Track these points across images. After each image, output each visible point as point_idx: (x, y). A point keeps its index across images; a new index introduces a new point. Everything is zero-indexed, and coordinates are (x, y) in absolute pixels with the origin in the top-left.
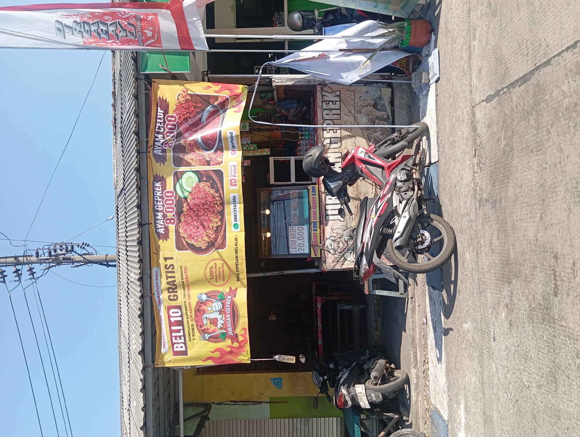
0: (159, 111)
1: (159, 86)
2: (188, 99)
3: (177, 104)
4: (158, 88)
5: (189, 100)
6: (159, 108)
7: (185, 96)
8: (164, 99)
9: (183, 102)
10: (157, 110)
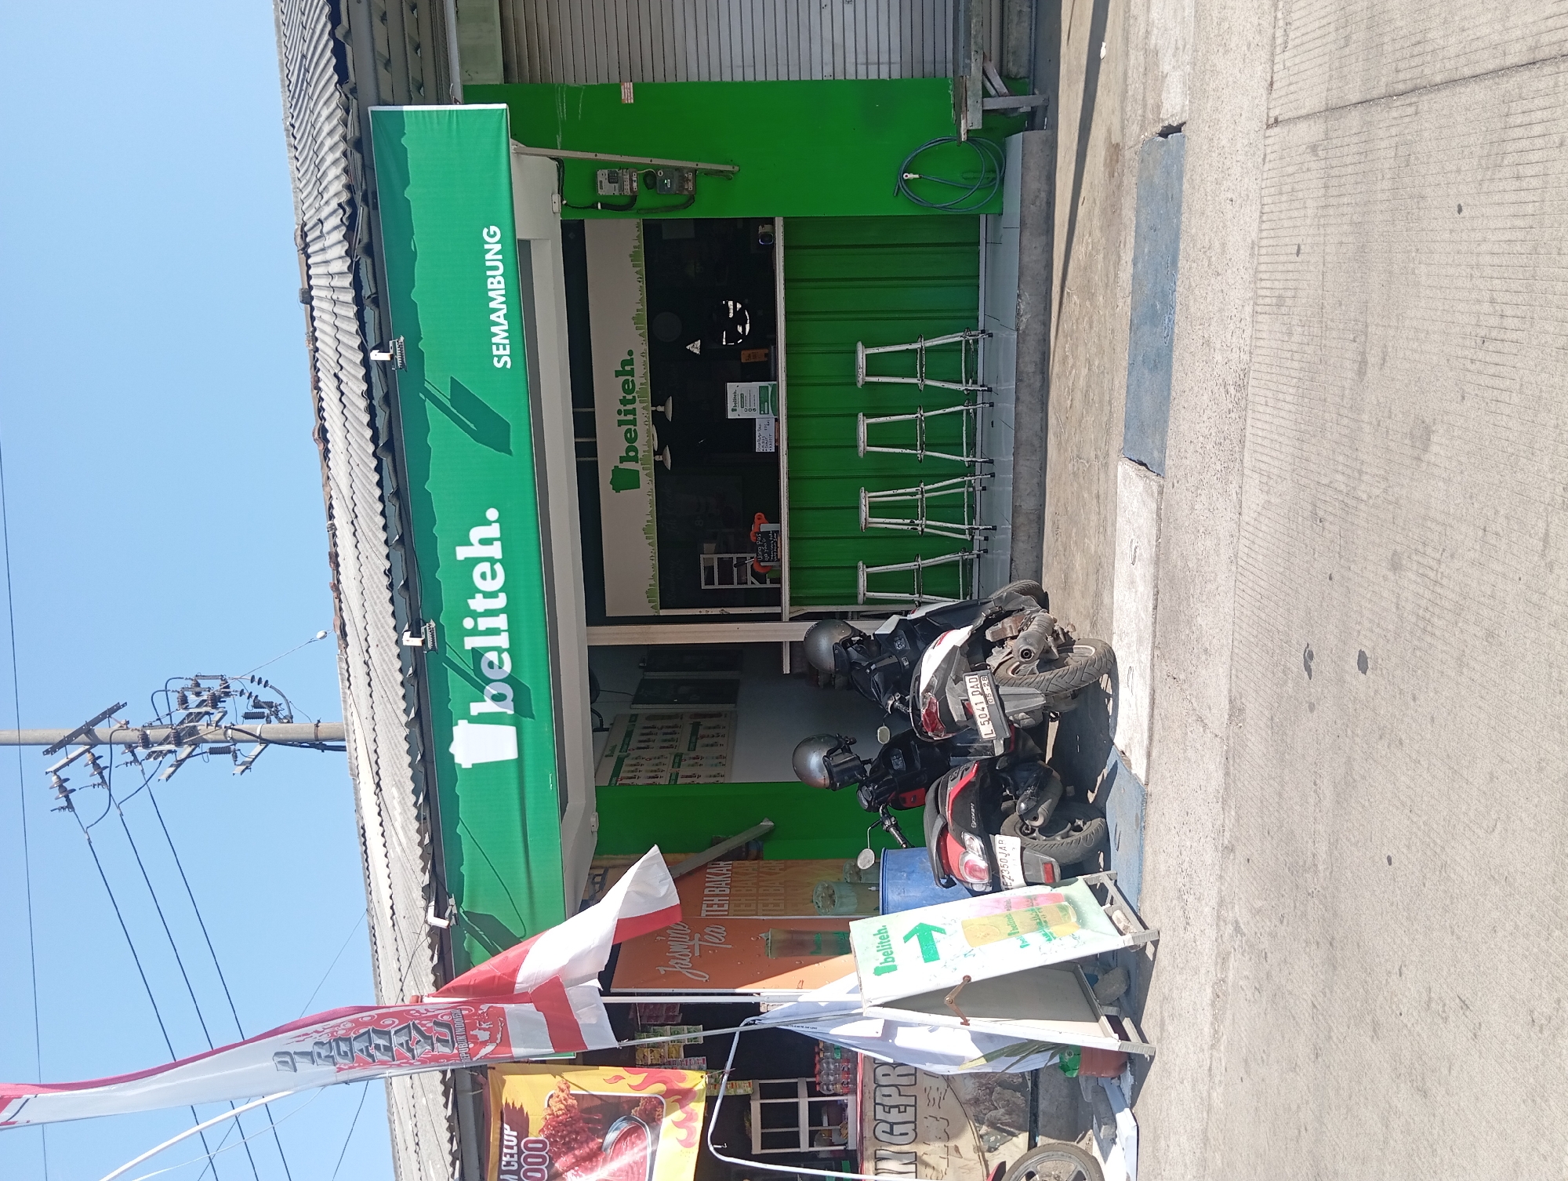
0: (505, 1132)
1: (505, 1077)
2: (570, 1106)
3: (548, 1117)
4: (504, 1082)
5: (573, 1106)
6: (506, 1126)
7: (565, 1100)
8: (518, 1106)
9: (560, 1112)
10: (502, 1129)
